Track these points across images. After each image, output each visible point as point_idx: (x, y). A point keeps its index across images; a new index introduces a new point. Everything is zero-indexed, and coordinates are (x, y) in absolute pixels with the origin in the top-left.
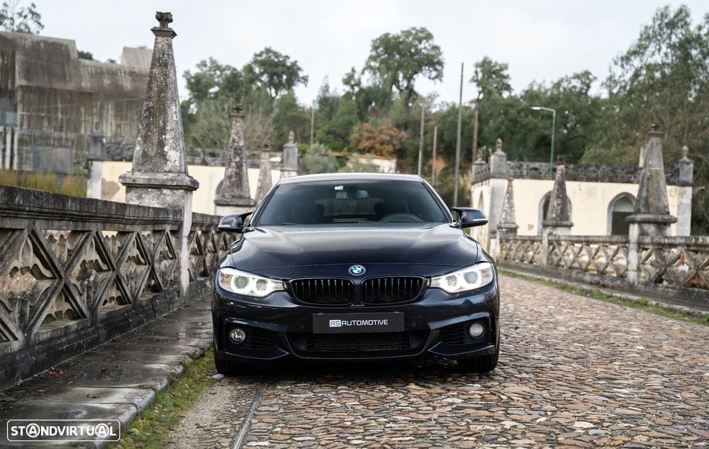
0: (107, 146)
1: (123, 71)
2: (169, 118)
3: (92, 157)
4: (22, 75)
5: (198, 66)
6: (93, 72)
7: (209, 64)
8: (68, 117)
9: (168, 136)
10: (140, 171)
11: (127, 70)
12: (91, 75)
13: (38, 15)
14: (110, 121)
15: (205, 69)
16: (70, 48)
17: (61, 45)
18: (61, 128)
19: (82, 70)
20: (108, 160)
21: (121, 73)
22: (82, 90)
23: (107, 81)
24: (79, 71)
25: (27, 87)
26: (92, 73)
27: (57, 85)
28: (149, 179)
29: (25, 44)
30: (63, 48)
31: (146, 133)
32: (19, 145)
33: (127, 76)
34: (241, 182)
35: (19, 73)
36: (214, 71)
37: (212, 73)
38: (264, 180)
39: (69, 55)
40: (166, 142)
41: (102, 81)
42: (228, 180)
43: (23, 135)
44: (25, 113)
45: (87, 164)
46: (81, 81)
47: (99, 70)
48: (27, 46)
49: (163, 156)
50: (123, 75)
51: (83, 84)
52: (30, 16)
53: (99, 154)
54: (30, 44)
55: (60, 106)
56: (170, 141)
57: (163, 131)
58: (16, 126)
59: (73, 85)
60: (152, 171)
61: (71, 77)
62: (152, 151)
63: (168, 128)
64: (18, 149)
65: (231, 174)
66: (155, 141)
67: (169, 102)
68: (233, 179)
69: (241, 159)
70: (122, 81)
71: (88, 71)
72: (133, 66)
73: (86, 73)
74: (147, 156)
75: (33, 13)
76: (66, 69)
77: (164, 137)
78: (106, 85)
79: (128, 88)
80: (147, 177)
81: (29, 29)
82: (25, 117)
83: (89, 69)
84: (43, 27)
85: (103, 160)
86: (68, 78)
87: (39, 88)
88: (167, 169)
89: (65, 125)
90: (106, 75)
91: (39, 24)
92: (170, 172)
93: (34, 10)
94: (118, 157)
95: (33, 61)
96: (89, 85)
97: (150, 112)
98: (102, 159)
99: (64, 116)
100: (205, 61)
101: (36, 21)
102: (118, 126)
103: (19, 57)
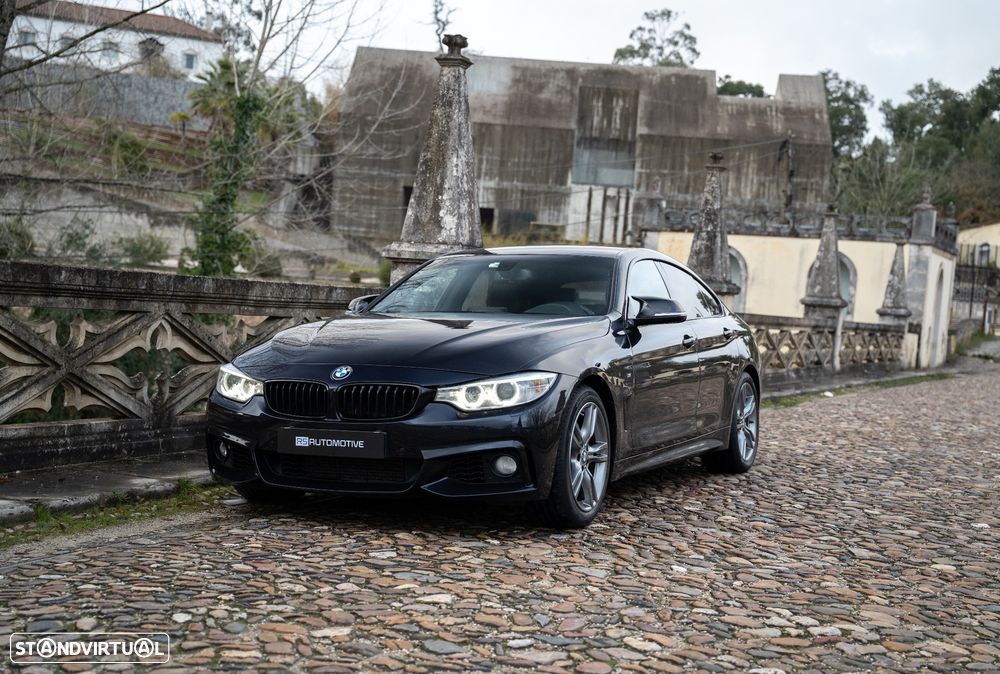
0: (665, 211)
1: (774, 109)
2: (449, 173)
3: (646, 227)
4: (644, 121)
5: (911, 93)
6: (735, 112)
7: (926, 90)
8: (697, 172)
9: (444, 198)
10: (409, 242)
11: (780, 106)
12: (731, 116)
13: (692, 40)
14: (750, 176)
15: (920, 97)
16: (708, 82)
17: (697, 78)
18: (687, 187)
19: (720, 110)
20: (666, 231)
21: (771, 111)
22: (716, 137)
23: (750, 123)
24: (717, 111)
25: (649, 136)
26: (732, 114)
27: (686, 132)
28: (415, 253)
29: (652, 80)
30: (699, 82)
31: (420, 193)
32: (634, 213)
33: (779, 115)
34: (712, 260)
35: (641, 119)
36: (934, 99)
37: (932, 101)
38: (825, 257)
39: (705, 91)
40: (442, 205)
41: (745, 124)
42: (695, 257)
43: (639, 199)
44: (643, 171)
45: (640, 236)
46: (717, 124)
47: (742, 109)
48: (654, 83)
49: (437, 223)
50: (774, 113)
51: (719, 129)
52: (681, 42)
53: (655, 222)
54: (659, 80)
55: (687, 159)
56: (448, 203)
57: (440, 190)
58: (632, 187)
59: (707, 131)
60: (424, 242)
61: (704, 120)
62: (425, 218)
63: (446, 186)
64: (633, 218)
65: (700, 248)
66: (430, 204)
67: (450, 152)
68: (702, 256)
69: (715, 227)
70: (772, 122)
71: (727, 111)
72: (790, 100)
73: (725, 114)
74: (419, 223)
75: (686, 37)
76: (700, 110)
77: (440, 197)
78: (748, 128)
79: (779, 131)
80: (414, 250)
81: (681, 58)
82: (644, 175)
83: (730, 108)
84: (698, 54)
85: (659, 231)
86: (700, 121)
87: (662, 137)
88: (440, 239)
89: (692, 184)
90: (751, 115)
91: (694, 50)
92: (444, 243)
93: (687, 32)
94: (679, 227)
95: (659, 102)
96: (726, 129)
97: (427, 166)
98: (659, 228)
99: (692, 173)
100: (921, 86)
101: (690, 48)
102: (762, 184)
103: (643, 98)
